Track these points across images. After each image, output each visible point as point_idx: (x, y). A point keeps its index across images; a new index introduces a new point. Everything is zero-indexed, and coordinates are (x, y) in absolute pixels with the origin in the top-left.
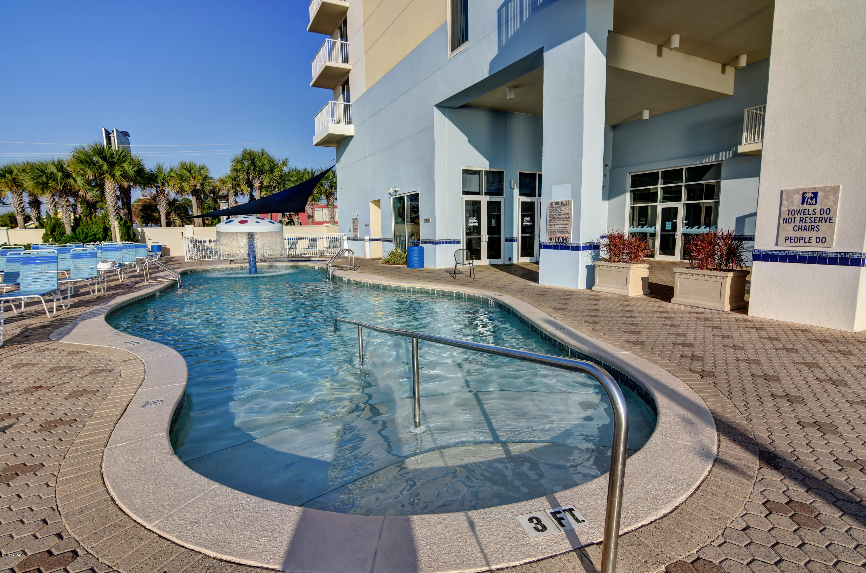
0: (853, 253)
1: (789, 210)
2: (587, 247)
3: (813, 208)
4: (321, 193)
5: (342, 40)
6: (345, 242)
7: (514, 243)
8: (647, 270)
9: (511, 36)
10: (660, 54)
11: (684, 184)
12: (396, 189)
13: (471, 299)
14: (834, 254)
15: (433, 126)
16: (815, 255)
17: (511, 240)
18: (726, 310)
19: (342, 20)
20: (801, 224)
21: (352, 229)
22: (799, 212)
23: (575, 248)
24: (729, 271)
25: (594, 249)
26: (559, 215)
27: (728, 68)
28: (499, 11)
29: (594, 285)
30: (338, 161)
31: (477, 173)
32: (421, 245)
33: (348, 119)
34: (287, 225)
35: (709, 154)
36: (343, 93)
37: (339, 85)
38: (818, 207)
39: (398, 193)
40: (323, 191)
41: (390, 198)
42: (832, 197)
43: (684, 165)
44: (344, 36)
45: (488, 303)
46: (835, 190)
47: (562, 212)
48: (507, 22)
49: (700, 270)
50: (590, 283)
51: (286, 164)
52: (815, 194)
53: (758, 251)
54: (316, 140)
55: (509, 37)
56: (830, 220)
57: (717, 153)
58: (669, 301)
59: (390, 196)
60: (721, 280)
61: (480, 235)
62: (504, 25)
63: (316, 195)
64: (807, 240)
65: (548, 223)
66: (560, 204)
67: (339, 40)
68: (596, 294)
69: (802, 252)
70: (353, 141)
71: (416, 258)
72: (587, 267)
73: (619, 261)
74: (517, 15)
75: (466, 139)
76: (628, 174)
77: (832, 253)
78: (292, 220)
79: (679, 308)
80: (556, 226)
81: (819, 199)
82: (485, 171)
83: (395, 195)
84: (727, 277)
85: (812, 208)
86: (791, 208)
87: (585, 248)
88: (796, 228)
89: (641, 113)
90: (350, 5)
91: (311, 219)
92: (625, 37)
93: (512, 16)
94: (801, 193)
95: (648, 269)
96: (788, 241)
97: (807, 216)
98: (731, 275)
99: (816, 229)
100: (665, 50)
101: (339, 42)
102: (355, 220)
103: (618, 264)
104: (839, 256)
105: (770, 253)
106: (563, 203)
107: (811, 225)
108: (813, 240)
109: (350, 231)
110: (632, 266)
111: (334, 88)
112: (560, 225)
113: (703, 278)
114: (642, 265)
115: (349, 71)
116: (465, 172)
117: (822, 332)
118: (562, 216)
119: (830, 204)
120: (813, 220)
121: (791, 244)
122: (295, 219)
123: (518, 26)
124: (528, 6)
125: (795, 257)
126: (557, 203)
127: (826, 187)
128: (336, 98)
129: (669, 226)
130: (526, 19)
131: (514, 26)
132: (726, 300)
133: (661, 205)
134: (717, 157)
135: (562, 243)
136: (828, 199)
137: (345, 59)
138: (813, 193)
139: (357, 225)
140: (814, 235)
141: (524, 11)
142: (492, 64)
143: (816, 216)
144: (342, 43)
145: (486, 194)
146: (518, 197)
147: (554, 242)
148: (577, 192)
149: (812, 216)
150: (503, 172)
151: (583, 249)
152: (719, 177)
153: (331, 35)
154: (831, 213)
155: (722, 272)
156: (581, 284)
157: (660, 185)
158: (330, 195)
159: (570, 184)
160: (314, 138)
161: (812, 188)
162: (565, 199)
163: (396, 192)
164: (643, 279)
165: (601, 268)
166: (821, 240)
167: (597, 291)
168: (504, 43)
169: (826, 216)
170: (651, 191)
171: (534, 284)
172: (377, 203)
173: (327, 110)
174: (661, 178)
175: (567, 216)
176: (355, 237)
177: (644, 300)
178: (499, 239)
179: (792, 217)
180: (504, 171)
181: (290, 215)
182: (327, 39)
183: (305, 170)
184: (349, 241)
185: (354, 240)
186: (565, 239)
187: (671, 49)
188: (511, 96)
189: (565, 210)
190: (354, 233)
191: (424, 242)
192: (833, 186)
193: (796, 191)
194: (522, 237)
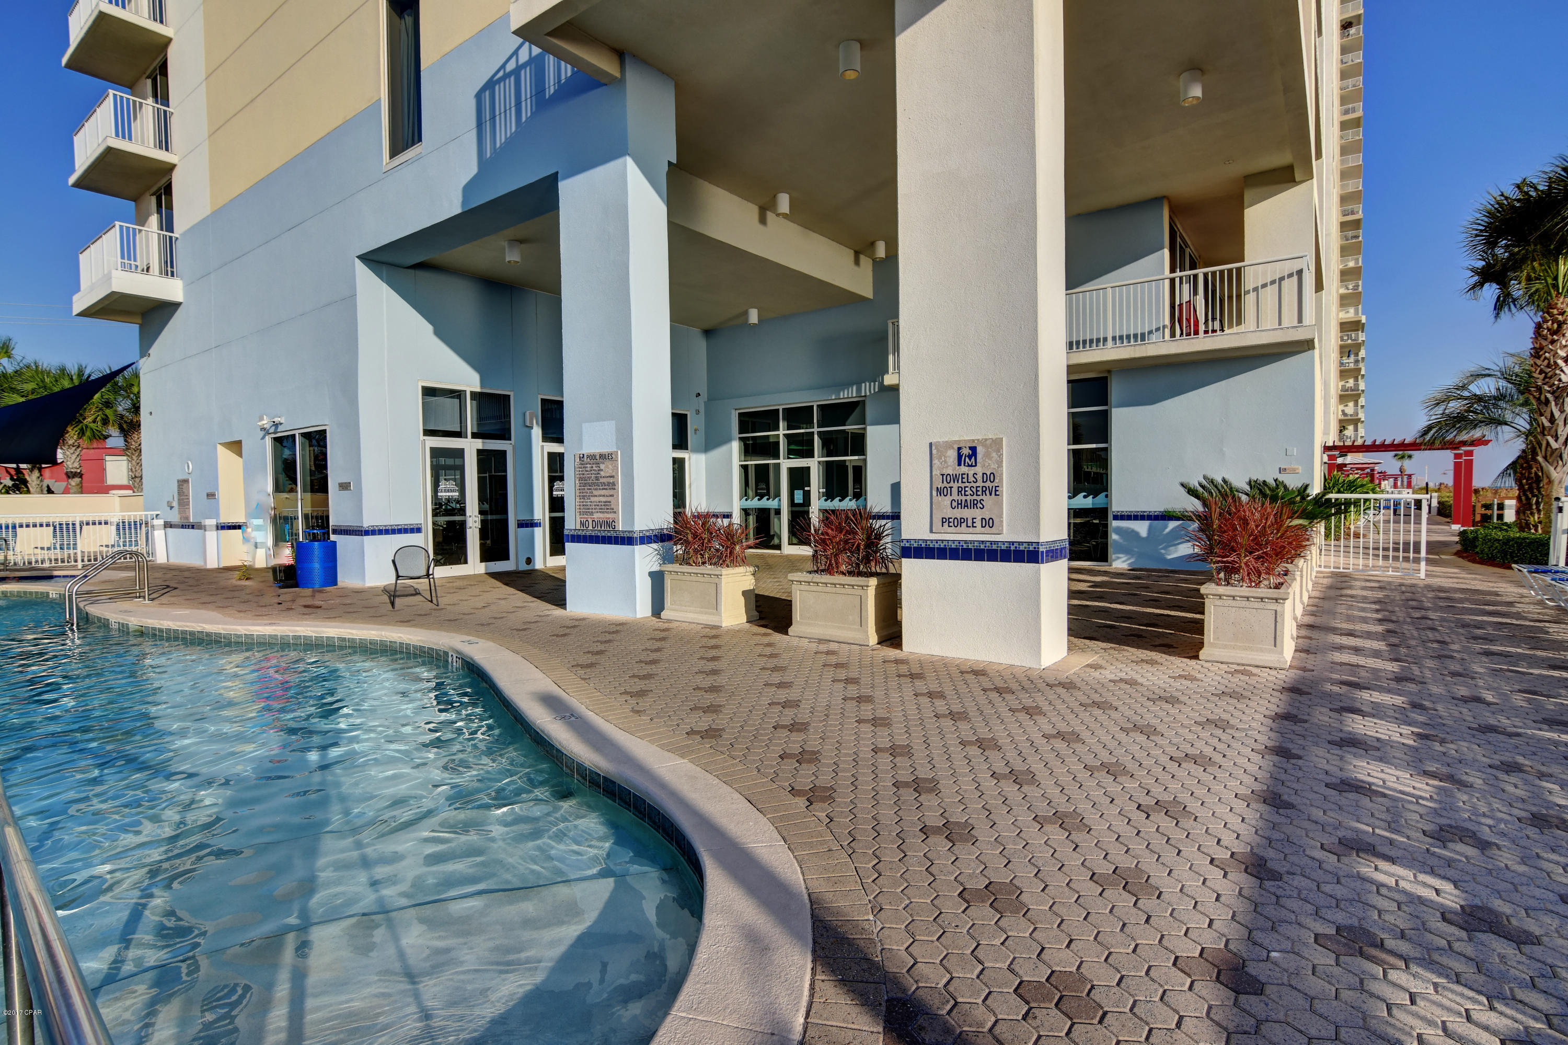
0: (1028, 543)
1: (943, 475)
2: (649, 537)
3: (973, 472)
4: (105, 422)
5: (157, 102)
6: (156, 533)
7: (536, 529)
8: (752, 577)
9: (501, 144)
10: (763, 220)
11: (816, 430)
12: (277, 420)
13: (415, 654)
14: (1006, 545)
15: (354, 296)
16: (982, 547)
17: (531, 524)
18: (870, 644)
19: (157, 63)
20: (960, 498)
21: (175, 504)
22: (955, 478)
23: (627, 540)
24: (872, 575)
25: (662, 541)
26: (597, 479)
27: (863, 258)
28: (479, 96)
29: (662, 609)
30: (144, 351)
31: (457, 394)
32: (333, 537)
33: (169, 267)
34: (7, 492)
35: (848, 385)
36: (159, 211)
37: (148, 194)
38: (979, 470)
39: (280, 428)
40: (111, 418)
41: (263, 438)
42: (994, 455)
43: (814, 399)
44: (161, 95)
45: (447, 661)
46: (997, 444)
47: (602, 473)
48: (493, 118)
49: (828, 576)
50: (658, 606)
51: (6, 352)
52: (974, 449)
53: (908, 541)
54: (81, 302)
55: (498, 145)
56: (996, 491)
57: (859, 384)
58: (786, 633)
59: (262, 433)
60: (860, 592)
61: (465, 515)
62: (488, 123)
63: (92, 425)
64: (970, 524)
65: (578, 494)
66: (598, 457)
67: (150, 101)
68: (666, 625)
69: (966, 542)
70: (179, 314)
71: (316, 566)
72: (651, 574)
73: (704, 563)
74: (510, 108)
75: (430, 328)
76: (733, 411)
77: (1003, 543)
78: (25, 482)
79: (801, 645)
80: (593, 499)
81: (979, 457)
82: (472, 393)
83: (275, 433)
84: (867, 586)
85: (971, 471)
86: (946, 472)
87: (646, 539)
88: (955, 504)
89: (745, 314)
90: (175, 34)
91: (77, 480)
92: (706, 183)
93: (503, 110)
94: (956, 447)
95: (753, 574)
96: (946, 525)
97: (967, 484)
98: (873, 582)
99: (979, 505)
100: (770, 216)
101: (149, 106)
102: (183, 483)
103: (701, 569)
104: (1013, 548)
105: (923, 545)
106: (602, 456)
107: (973, 498)
108: (978, 523)
109: (172, 508)
110: (725, 571)
111: (135, 199)
112: (599, 496)
113: (834, 590)
114: (741, 569)
115: (172, 167)
116: (429, 392)
117: (1003, 674)
118: (602, 480)
119: (992, 467)
120: (974, 490)
121: (950, 530)
122: (32, 479)
123: (513, 129)
124: (529, 96)
125: (956, 550)
126: (592, 457)
127: (986, 440)
128: (142, 220)
129: (799, 497)
130: (527, 119)
131: (505, 129)
132: (869, 626)
133: (786, 464)
134: (859, 390)
135: (604, 532)
136: (990, 458)
137: (164, 142)
138: (970, 448)
139: (188, 495)
140: (977, 514)
141: (523, 104)
142: (468, 189)
143: (978, 484)
144: (158, 109)
145: (474, 436)
146: (541, 443)
147: (590, 530)
148: (625, 436)
149: (973, 484)
150: (509, 396)
151: (642, 543)
152: (863, 421)
153: (130, 87)
154: (997, 481)
155: (860, 578)
156: (642, 608)
157: (782, 431)
158: (130, 427)
159: (614, 422)
160: (75, 298)
161: (969, 441)
162: (605, 450)
163: (276, 425)
164: (745, 593)
165: (674, 576)
166: (988, 523)
167: (669, 621)
168: (488, 155)
169: (991, 485)
170: (771, 440)
171: (557, 612)
172: (236, 446)
173: (110, 241)
174: (783, 419)
175: (611, 480)
176: (185, 522)
177: (747, 632)
178: (505, 522)
179: (948, 486)
180: (511, 394)
181: (18, 470)
182: (111, 92)
183: (63, 370)
184: (169, 530)
185: (183, 527)
186: (608, 524)
187: (778, 215)
188: (513, 256)
189: (606, 468)
190: (180, 513)
191: (339, 531)
192: (994, 437)
193: (949, 445)
194: (551, 519)
